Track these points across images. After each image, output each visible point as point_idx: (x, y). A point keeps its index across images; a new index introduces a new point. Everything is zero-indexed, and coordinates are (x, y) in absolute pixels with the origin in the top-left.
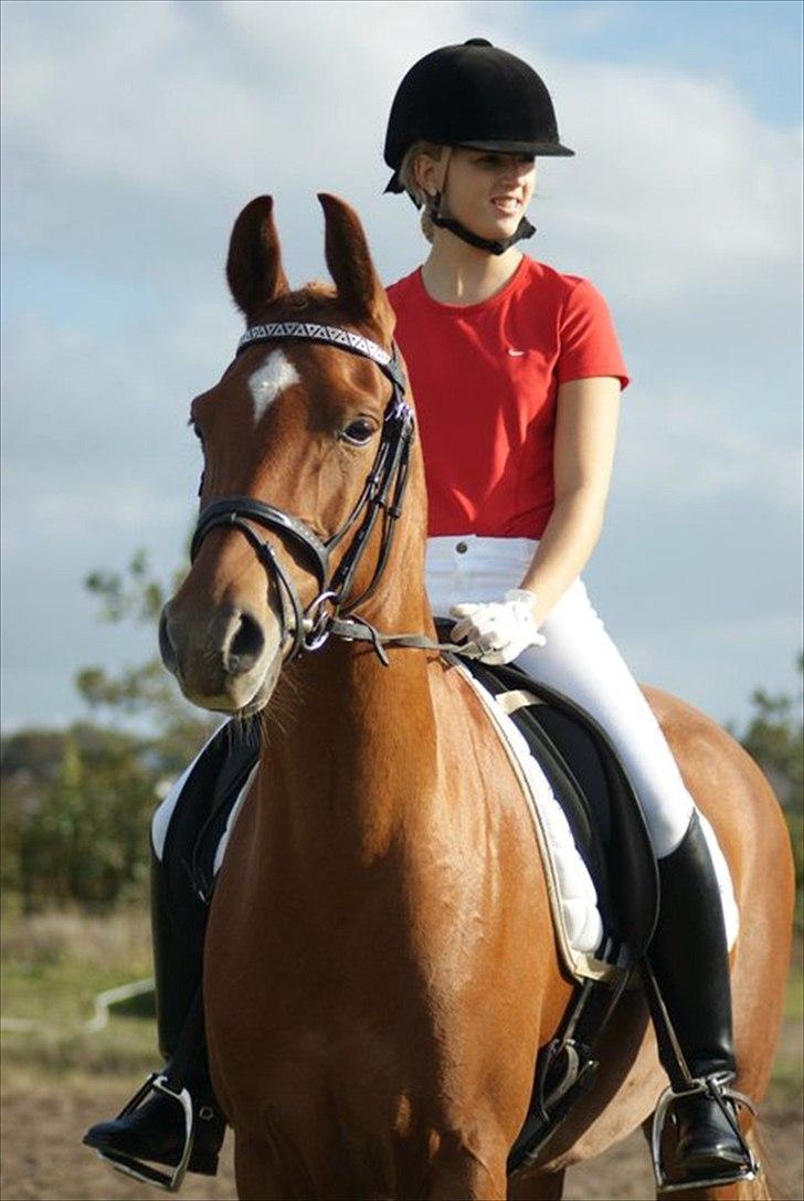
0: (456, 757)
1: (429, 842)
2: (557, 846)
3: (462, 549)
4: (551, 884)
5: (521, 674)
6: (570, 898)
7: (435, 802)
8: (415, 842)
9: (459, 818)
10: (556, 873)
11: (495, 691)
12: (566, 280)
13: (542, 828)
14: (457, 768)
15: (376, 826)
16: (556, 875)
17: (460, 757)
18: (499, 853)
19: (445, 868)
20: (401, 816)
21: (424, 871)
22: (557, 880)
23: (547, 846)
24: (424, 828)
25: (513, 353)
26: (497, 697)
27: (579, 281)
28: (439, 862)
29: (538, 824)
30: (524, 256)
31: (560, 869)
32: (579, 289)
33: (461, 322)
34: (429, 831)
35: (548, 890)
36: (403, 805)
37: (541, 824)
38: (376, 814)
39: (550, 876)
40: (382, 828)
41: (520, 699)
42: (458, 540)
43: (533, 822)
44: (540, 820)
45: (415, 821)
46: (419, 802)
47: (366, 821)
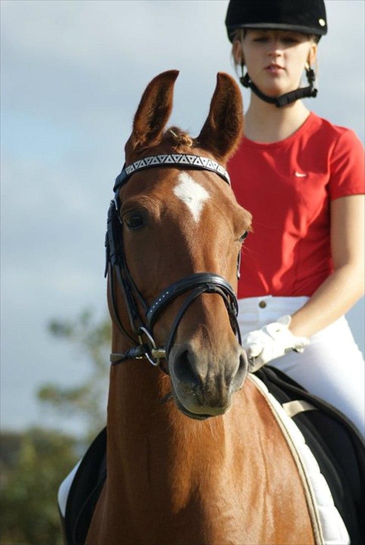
0: (243, 445)
1: (217, 501)
2: (321, 505)
3: (263, 305)
4: (316, 530)
5: (301, 390)
6: (330, 540)
7: (222, 474)
8: (207, 501)
9: (241, 485)
10: (319, 522)
11: (282, 401)
12: (335, 128)
13: (310, 493)
14: (243, 452)
15: (180, 489)
16: (320, 525)
17: (246, 445)
18: (273, 509)
19: (229, 518)
20: (197, 482)
21: (214, 520)
22: (321, 528)
23: (313, 505)
24: (214, 492)
25: (298, 175)
26: (284, 405)
27: (345, 130)
28: (225, 514)
29: (307, 490)
30: (311, 113)
31: (323, 520)
32: (345, 136)
33: (266, 155)
34: (217, 493)
35: (314, 534)
36: (198, 476)
37: (309, 490)
38: (179, 481)
39: (316, 525)
40: (183, 490)
41: (299, 406)
42: (261, 299)
43: (304, 489)
44: (309, 488)
45: (208, 487)
46: (210, 474)
47: (173, 486)
